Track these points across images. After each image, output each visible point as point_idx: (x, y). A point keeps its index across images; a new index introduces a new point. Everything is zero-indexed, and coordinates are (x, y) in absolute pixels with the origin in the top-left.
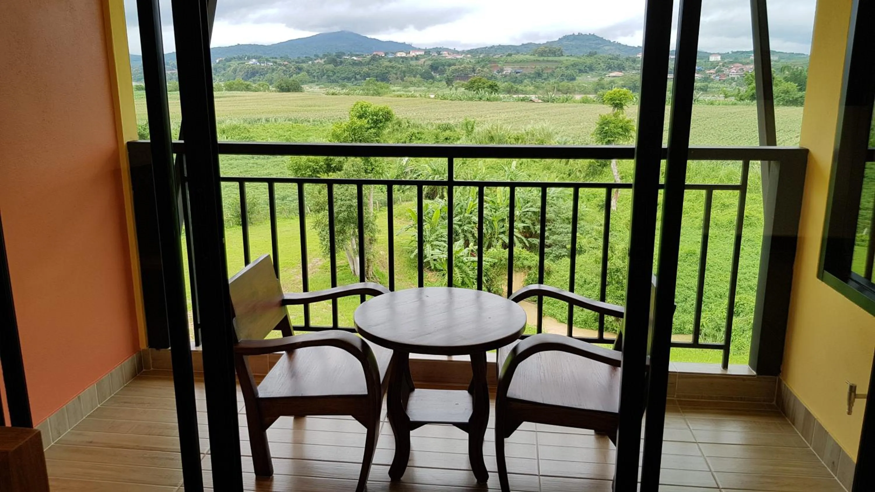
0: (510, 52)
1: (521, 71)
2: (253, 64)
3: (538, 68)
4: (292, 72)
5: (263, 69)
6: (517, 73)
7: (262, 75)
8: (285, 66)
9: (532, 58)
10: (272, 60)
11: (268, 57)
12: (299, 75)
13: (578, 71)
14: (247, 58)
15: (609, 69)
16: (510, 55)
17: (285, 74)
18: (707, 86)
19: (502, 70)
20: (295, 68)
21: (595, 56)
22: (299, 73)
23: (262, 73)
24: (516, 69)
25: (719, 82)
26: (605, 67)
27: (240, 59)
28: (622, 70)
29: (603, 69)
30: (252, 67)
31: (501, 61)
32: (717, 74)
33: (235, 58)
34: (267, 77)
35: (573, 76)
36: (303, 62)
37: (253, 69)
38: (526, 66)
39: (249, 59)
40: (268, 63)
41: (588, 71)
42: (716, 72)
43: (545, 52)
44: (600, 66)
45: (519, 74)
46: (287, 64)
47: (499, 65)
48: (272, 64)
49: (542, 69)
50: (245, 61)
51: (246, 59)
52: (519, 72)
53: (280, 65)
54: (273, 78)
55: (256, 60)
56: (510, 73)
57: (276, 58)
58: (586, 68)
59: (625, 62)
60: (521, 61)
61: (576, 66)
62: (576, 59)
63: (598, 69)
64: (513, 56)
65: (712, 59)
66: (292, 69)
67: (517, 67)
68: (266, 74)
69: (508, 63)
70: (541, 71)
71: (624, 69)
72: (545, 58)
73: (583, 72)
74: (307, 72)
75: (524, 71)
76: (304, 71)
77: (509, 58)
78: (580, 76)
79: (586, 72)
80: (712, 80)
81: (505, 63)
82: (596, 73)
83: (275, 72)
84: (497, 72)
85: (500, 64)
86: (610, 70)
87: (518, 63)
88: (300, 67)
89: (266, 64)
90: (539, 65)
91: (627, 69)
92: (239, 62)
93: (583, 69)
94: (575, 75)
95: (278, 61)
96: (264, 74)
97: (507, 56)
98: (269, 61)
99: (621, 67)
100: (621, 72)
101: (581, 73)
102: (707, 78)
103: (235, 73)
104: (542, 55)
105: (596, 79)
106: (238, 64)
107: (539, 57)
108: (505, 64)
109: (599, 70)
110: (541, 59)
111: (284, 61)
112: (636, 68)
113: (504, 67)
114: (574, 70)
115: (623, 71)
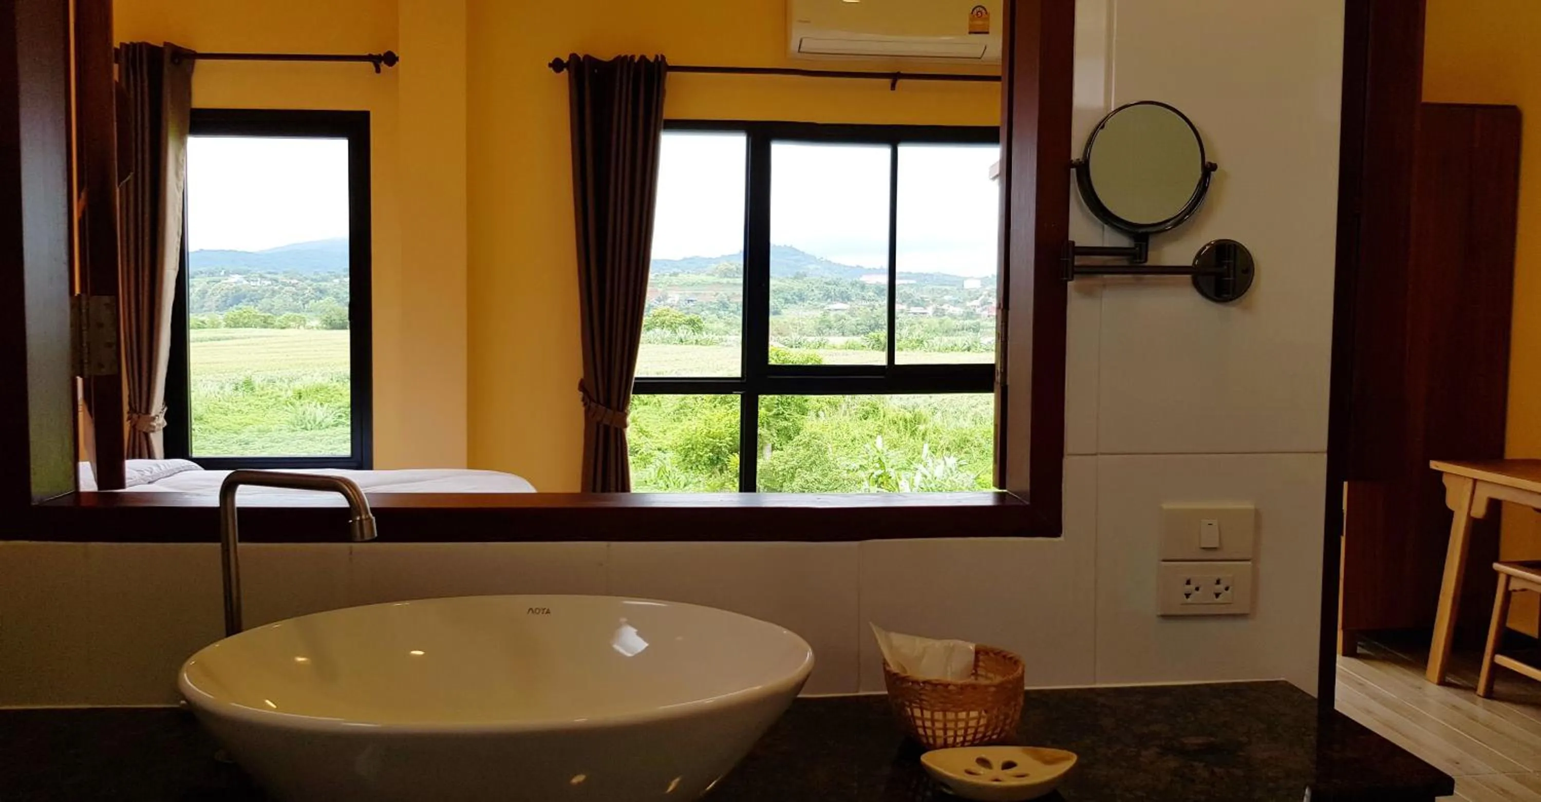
0: (676, 270)
1: (696, 299)
2: (235, 283)
3: (721, 295)
4: (308, 297)
5: (254, 291)
6: (689, 301)
7: (252, 301)
8: (293, 285)
9: (711, 279)
10: (269, 276)
11: (262, 272)
12: (321, 301)
13: (783, 301)
14: (225, 272)
15: (828, 298)
16: (675, 274)
17: (295, 300)
18: (979, 324)
19: (666, 296)
20: (313, 289)
21: (805, 279)
22: (320, 298)
23: (253, 298)
24: (687, 296)
25: (988, 318)
26: (822, 295)
27: (212, 274)
28: (846, 300)
29: (819, 299)
30: (235, 288)
31: (663, 283)
32: (984, 307)
33: (201, 273)
34: (262, 304)
35: (777, 308)
36: (325, 280)
37: (238, 290)
38: (703, 292)
39: (227, 274)
40: (262, 282)
41: (797, 301)
42: (982, 305)
43: (731, 270)
44: (813, 294)
45: (691, 304)
46: (297, 284)
47: (660, 290)
48: (270, 283)
49: (728, 297)
50: (220, 278)
51: (222, 273)
52: (692, 301)
53: (284, 284)
54: (273, 306)
55: (240, 276)
56: (678, 302)
57: (276, 274)
58: (794, 297)
59: (850, 288)
60: (693, 284)
61: (779, 293)
62: (779, 283)
63: (811, 299)
64: (680, 275)
65: (968, 285)
66: (308, 291)
67: (688, 293)
68: (261, 299)
69: (673, 286)
70: (726, 300)
71: (849, 299)
72: (731, 280)
73: (791, 303)
74: (335, 297)
75: (699, 299)
76: (328, 295)
77: (674, 280)
78: (786, 308)
79: (795, 303)
80: (978, 316)
81: (669, 286)
82: (810, 304)
83: (277, 296)
84: (657, 300)
85: (661, 287)
86: (829, 300)
87: (688, 286)
88: (322, 288)
89: (260, 283)
90: (723, 291)
91: (853, 299)
92: (208, 279)
93: (789, 297)
94: (779, 307)
95: (280, 277)
96: (257, 299)
97: (670, 275)
98: (265, 278)
99: (844, 296)
100: (846, 303)
101: (787, 303)
102: (972, 313)
103: (204, 298)
104: (726, 276)
105: (819, 314)
106: (208, 283)
107: (721, 277)
108: (669, 288)
109: (813, 299)
110: (725, 280)
111: (292, 278)
112: (867, 298)
113: (668, 292)
114: (777, 299)
115: (849, 303)
